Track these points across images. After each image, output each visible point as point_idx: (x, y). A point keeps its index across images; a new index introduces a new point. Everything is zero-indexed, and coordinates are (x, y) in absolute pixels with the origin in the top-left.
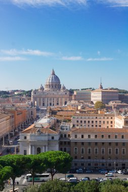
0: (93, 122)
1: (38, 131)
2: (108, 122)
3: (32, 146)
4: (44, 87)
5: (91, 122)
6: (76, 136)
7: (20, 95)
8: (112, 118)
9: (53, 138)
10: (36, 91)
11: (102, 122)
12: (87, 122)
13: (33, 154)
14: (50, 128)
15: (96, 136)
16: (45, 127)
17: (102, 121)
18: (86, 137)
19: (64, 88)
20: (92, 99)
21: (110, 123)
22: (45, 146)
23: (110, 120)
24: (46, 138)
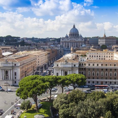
0: (100, 56)
1: (66, 61)
2: (109, 57)
3: (61, 70)
4: (68, 36)
5: (98, 57)
6: (89, 65)
7: (53, 41)
8: (112, 54)
9: (75, 65)
10: (63, 38)
11: (106, 57)
12: (96, 56)
13: (62, 75)
14: (73, 59)
15: (102, 65)
16: (70, 59)
17: (106, 55)
18: (96, 65)
19: (81, 36)
20: (99, 43)
21: (111, 57)
22: (70, 71)
23: (111, 55)
24: (71, 66)
